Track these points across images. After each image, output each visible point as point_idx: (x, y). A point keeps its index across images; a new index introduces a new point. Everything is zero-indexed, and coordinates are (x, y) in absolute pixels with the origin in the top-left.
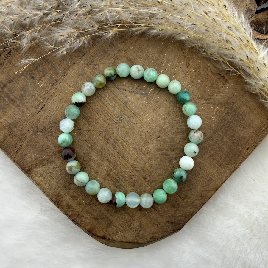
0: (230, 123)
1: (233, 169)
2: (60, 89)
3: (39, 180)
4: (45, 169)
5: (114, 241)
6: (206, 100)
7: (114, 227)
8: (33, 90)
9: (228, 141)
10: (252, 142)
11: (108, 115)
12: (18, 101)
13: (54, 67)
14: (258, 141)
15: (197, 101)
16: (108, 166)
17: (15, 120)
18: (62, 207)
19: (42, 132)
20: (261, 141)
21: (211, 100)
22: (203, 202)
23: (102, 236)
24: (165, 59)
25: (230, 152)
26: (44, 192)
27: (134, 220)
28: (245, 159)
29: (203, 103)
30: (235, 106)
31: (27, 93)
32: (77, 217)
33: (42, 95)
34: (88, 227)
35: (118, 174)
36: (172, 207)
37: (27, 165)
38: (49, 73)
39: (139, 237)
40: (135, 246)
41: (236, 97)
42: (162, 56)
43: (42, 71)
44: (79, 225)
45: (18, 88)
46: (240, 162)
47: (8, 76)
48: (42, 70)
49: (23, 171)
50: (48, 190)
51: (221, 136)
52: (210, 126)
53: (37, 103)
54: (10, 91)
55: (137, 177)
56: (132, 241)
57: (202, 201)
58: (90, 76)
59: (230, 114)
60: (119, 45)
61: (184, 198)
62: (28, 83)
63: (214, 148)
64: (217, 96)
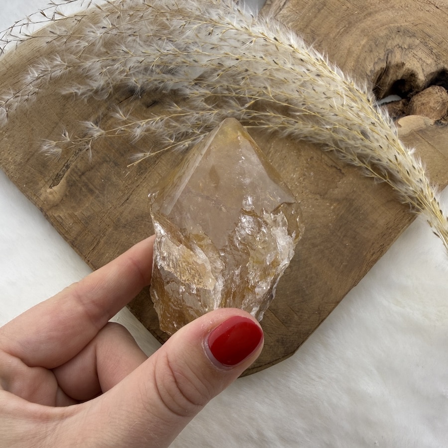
0: (351, 222)
1: (356, 277)
2: (149, 179)
6: (321, 196)
10: (378, 246)
12: (97, 192)
14: (385, 245)
15: (310, 196)
17: (93, 212)
20: (389, 245)
21: (327, 196)
22: (321, 318)
24: (272, 149)
25: (351, 256)
29: (317, 198)
30: (356, 203)
31: (109, 183)
33: (127, 185)
36: (282, 323)
41: (356, 193)
42: (269, 146)
45: (99, 177)
47: (87, 164)
51: (340, 237)
52: (327, 225)
53: (120, 194)
54: (89, 180)
57: (320, 316)
59: (350, 213)
61: (298, 312)
62: (112, 171)
63: (332, 251)
64: (333, 190)
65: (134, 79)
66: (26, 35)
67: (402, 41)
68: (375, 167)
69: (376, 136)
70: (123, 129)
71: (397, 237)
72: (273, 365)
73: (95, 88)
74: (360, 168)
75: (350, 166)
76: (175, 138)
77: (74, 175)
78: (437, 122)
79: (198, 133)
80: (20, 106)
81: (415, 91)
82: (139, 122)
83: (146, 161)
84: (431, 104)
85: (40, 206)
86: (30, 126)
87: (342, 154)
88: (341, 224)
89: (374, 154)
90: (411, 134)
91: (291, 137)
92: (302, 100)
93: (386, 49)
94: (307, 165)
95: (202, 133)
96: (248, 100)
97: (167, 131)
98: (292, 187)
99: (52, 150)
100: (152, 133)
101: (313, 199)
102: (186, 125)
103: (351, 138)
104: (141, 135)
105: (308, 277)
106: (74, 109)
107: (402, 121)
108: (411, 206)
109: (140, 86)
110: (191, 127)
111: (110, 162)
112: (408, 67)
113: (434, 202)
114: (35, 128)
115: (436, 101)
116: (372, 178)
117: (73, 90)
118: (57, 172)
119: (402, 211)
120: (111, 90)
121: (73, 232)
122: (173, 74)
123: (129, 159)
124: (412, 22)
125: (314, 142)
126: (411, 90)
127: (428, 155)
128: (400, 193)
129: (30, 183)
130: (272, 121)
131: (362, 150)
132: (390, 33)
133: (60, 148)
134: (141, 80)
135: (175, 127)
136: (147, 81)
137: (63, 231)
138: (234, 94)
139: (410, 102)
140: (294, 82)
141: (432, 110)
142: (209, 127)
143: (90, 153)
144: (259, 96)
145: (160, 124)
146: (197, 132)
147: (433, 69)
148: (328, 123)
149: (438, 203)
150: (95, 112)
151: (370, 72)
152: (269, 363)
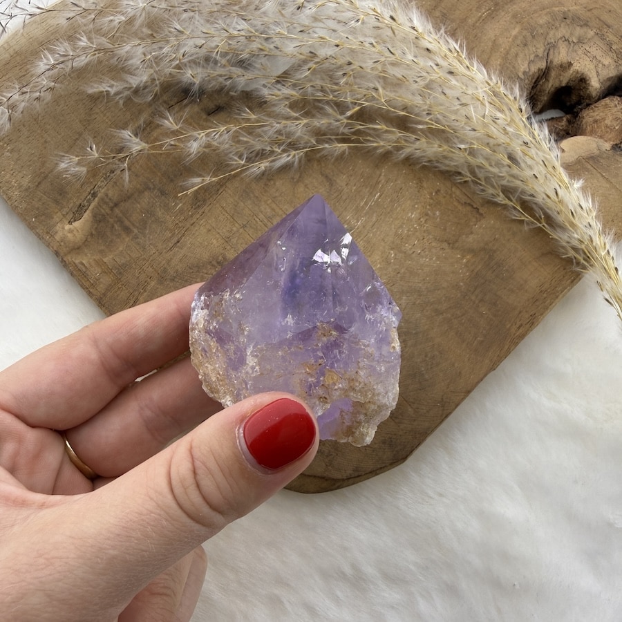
0: (490, 282)
1: (496, 359)
2: (209, 214)
6: (449, 244)
8: (163, 214)
10: (526, 316)
12: (135, 231)
14: (536, 315)
15: (433, 244)
17: (129, 259)
19: (173, 280)
20: (542, 314)
21: (457, 244)
22: (445, 412)
24: (382, 177)
25: (490, 329)
28: (517, 344)
29: (444, 247)
30: (498, 255)
31: (153, 218)
33: (177, 222)
39: (333, 467)
41: (498, 242)
42: (378, 172)
45: (138, 210)
47: (122, 191)
51: (474, 303)
52: (457, 285)
53: (168, 234)
54: (124, 214)
56: (319, 475)
57: (443, 410)
59: (490, 269)
61: (413, 403)
62: (156, 202)
63: (463, 321)
64: (466, 237)
65: (191, 73)
66: (38, 8)
67: (569, 32)
68: (527, 206)
69: (529, 162)
70: (172, 143)
71: (554, 304)
72: (377, 474)
73: (135, 86)
74: (505, 207)
75: (491, 203)
76: (247, 158)
77: (104, 207)
78: (615, 147)
79: (279, 151)
80: (27, 107)
81: (585, 104)
82: (195, 133)
83: (205, 189)
84: (608, 122)
85: (55, 249)
86: (42, 136)
87: (481, 187)
88: (476, 284)
89: (525, 187)
90: (578, 162)
91: (409, 161)
92: (426, 107)
93: (546, 43)
94: (432, 201)
95: (284, 151)
96: (350, 105)
97: (235, 147)
98: (409, 230)
99: (73, 169)
100: (214, 150)
101: (439, 249)
102: (262, 139)
103: (493, 164)
104: (199, 152)
105: (429, 355)
106: (105, 115)
107: (567, 143)
108: (574, 261)
109: (198, 82)
110: (270, 143)
111: (154, 189)
112: (577, 68)
113: (607, 257)
114: (49, 139)
115: (614, 117)
116: (522, 222)
117: (104, 87)
118: (80, 201)
119: (562, 269)
120: (157, 88)
121: (101, 286)
122: (245, 68)
123: (181, 186)
124: (584, 6)
125: (441, 169)
126: (579, 103)
127: (600, 191)
128: (559, 242)
129: (41, 216)
130: (384, 137)
131: (508, 181)
132: (554, 20)
133: (84, 166)
134: (200, 76)
135: (247, 142)
136: (209, 76)
137: (87, 284)
138: (331, 97)
139: (577, 119)
140: (416, 82)
141: (608, 130)
142: (294, 144)
143: (126, 175)
144: (366, 101)
145: (226, 137)
146: (277, 150)
147: (612, 72)
148: (462, 142)
149: (613, 258)
150: (135, 119)
151: (524, 74)
152: (371, 472)
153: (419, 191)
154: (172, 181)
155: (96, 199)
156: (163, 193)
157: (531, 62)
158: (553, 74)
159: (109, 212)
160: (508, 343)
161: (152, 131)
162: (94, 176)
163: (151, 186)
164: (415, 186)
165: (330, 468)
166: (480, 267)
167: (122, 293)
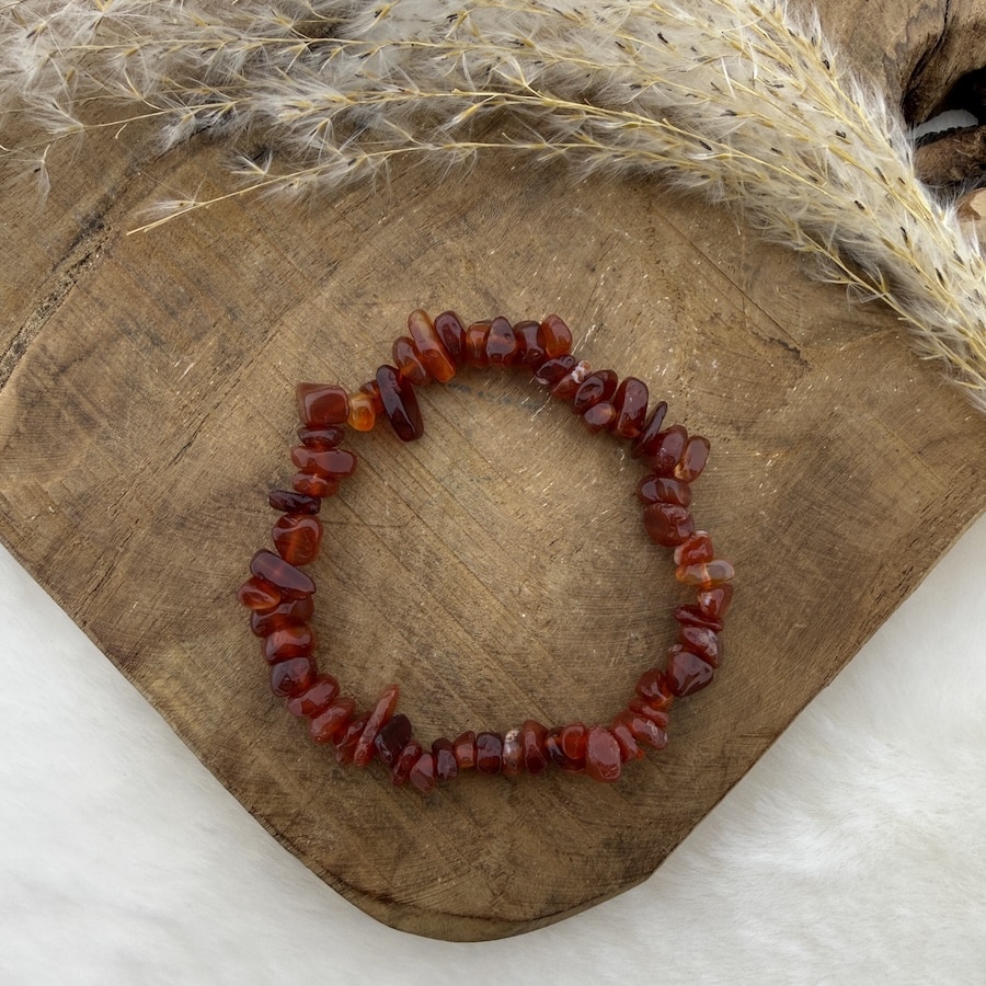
0: (820, 507)
1: (831, 665)
3: (167, 691)
4: (189, 652)
5: (418, 911)
6: (738, 429)
7: (421, 861)
8: (156, 385)
9: (813, 568)
10: (895, 574)
11: (409, 474)
12: (104, 422)
13: (230, 310)
14: (915, 570)
16: (403, 644)
17: (93, 483)
18: (243, 785)
19: (182, 525)
20: (925, 569)
21: (755, 430)
22: (727, 778)
23: (379, 891)
25: (819, 605)
26: (182, 732)
27: (491, 836)
28: (871, 631)
29: (729, 436)
30: (837, 449)
31: (138, 396)
32: (293, 823)
33: (186, 402)
34: (330, 860)
35: (436, 675)
36: (621, 794)
37: (127, 639)
38: (214, 330)
39: (507, 897)
40: (492, 929)
41: (839, 419)
42: (592, 281)
43: (192, 324)
44: (299, 852)
45: (108, 379)
46: (854, 642)
47: (75, 339)
48: (190, 321)
49: (114, 659)
50: (196, 728)
54: (80, 388)
55: (500, 684)
56: (480, 913)
57: (725, 774)
58: (349, 343)
59: (821, 478)
60: (449, 242)
61: (664, 763)
62: (143, 361)
63: (766, 590)
64: (774, 413)
71: (949, 546)
72: (594, 905)
77: (40, 374)
88: (792, 512)
94: (702, 338)
111: (137, 333)
121: (40, 541)
137: (12, 539)
150: (93, 186)
151: (896, 50)
152: (581, 904)
153: (676, 320)
154: (173, 314)
155: (23, 357)
156: (156, 341)
157: (912, 21)
158: (958, 44)
159: (51, 384)
160: (856, 631)
161: (129, 209)
162: (18, 308)
163: (132, 326)
164: (669, 306)
165: (500, 898)
166: (801, 475)
167: (82, 555)
